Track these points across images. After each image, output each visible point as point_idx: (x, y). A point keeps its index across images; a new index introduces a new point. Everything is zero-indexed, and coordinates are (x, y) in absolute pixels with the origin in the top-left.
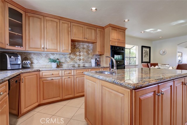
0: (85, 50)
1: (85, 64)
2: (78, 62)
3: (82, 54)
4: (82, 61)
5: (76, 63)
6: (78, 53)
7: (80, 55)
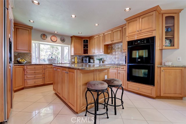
0: (119, 50)
1: (119, 62)
2: (114, 60)
3: (117, 53)
4: (117, 59)
5: (113, 60)
6: (114, 53)
7: (115, 55)
